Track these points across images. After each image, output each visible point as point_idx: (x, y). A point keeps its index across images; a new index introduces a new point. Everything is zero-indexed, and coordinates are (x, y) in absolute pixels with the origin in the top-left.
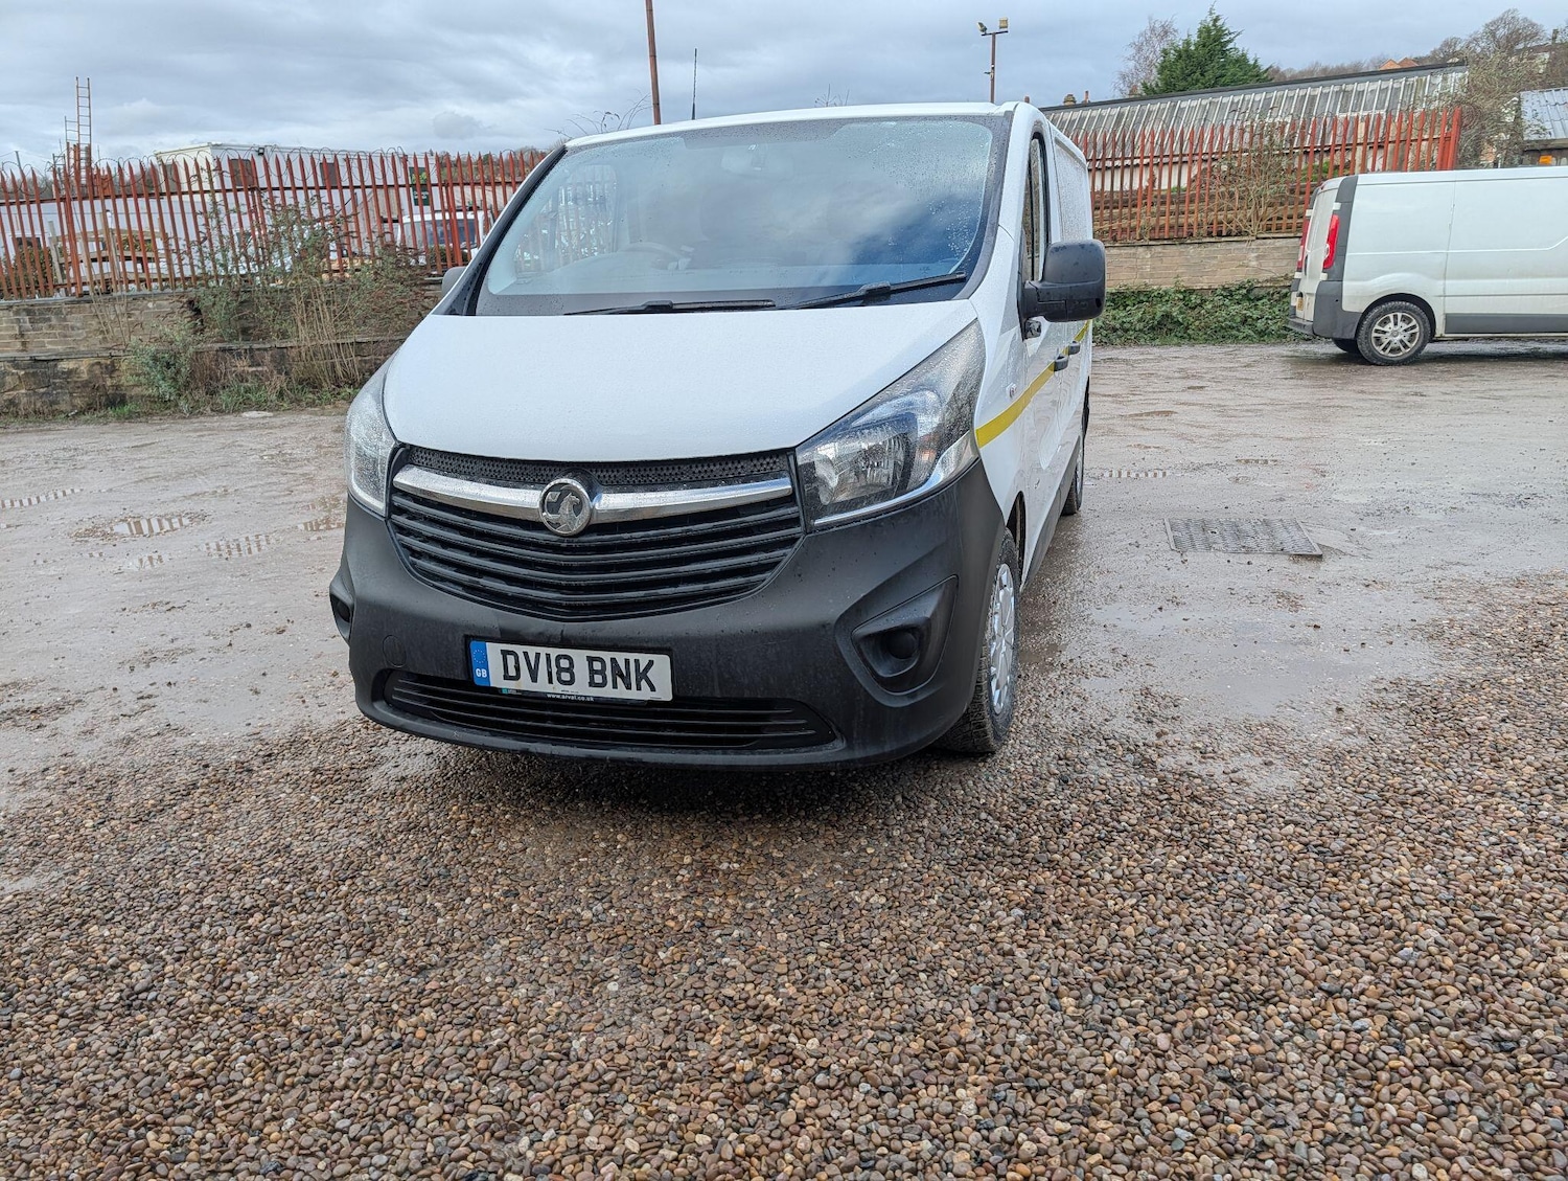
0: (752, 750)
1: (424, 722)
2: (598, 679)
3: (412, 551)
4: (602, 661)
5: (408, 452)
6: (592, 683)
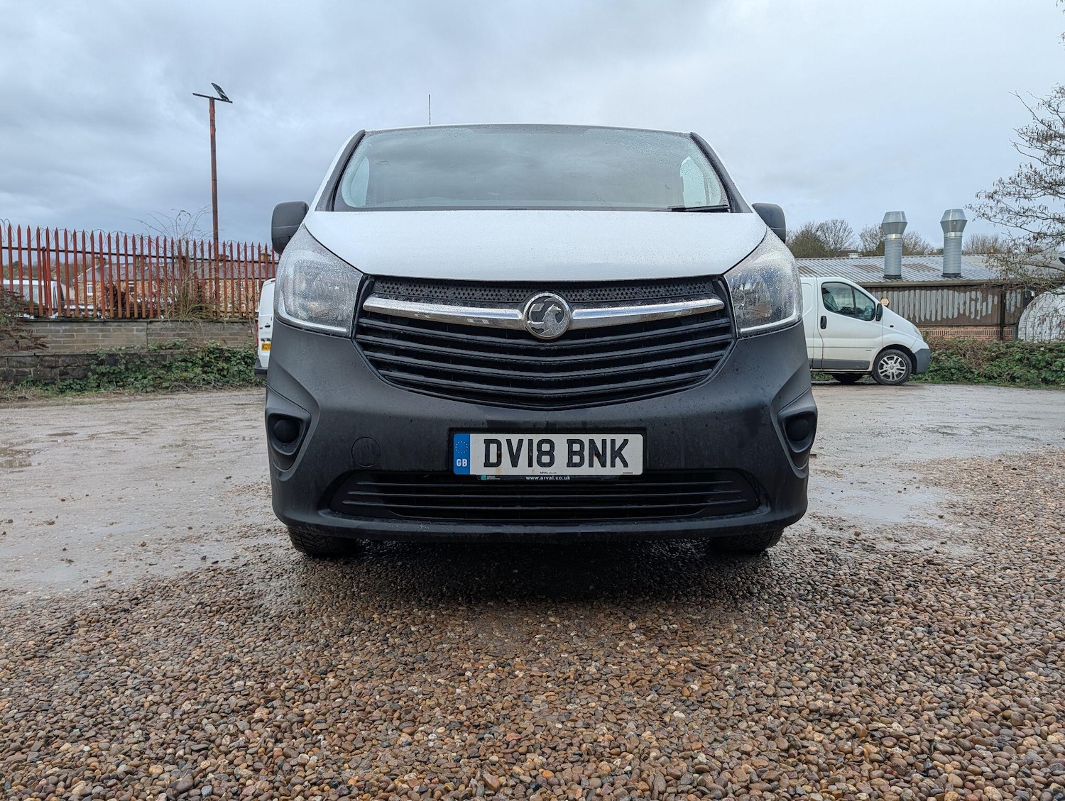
0: (700, 517)
1: (383, 521)
2: (576, 459)
3: (378, 364)
4: (581, 443)
5: (373, 283)
6: (570, 464)
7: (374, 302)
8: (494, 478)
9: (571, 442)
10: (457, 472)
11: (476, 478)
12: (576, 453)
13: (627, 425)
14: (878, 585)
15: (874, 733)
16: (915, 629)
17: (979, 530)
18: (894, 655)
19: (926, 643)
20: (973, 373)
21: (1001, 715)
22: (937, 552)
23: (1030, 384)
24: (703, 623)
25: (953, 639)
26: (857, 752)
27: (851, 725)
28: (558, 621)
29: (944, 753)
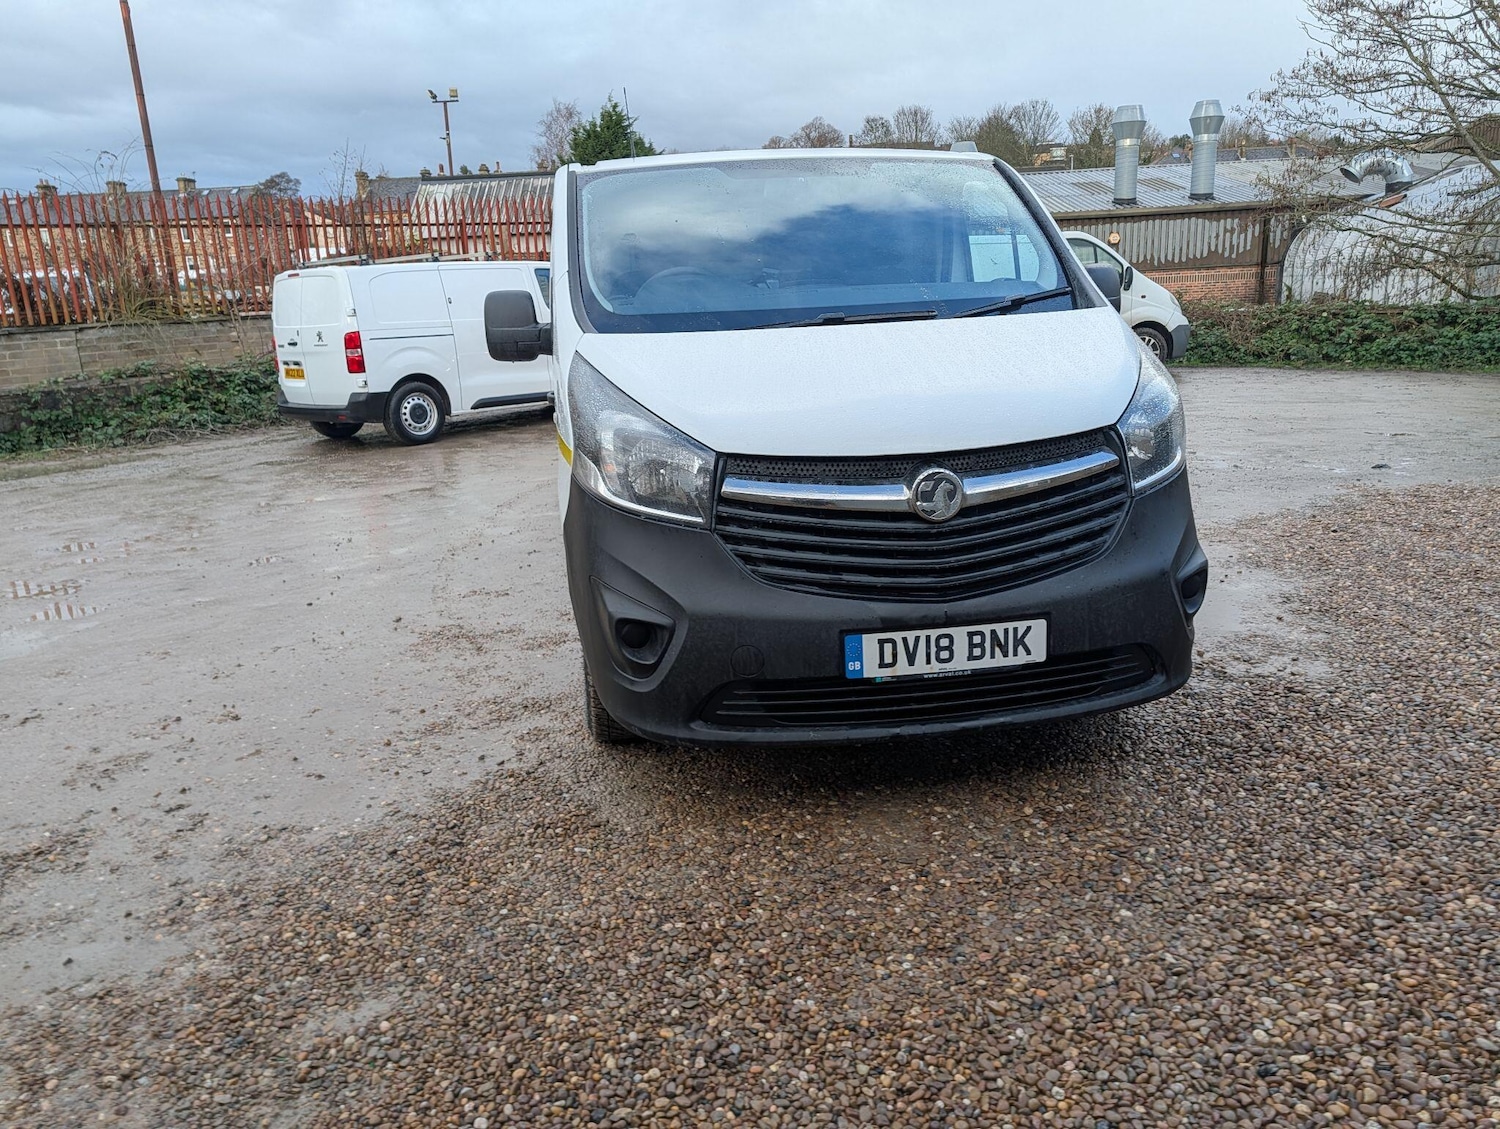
0: (1099, 695)
1: (767, 731)
2: (977, 652)
3: (747, 559)
4: (982, 634)
5: (731, 463)
6: (971, 657)
7: (731, 487)
8: (889, 679)
9: (971, 635)
10: (849, 676)
11: (870, 681)
13: (1031, 612)
14: (1251, 729)
15: (1314, 914)
16: (1309, 784)
17: (1325, 636)
18: (1298, 821)
19: (1323, 801)
20: (1238, 350)
21: (1417, 881)
22: (1293, 674)
23: (1308, 363)
24: (1094, 797)
25: (1348, 793)
26: (1307, 937)
27: (1290, 907)
28: (945, 810)
29: (1382, 929)
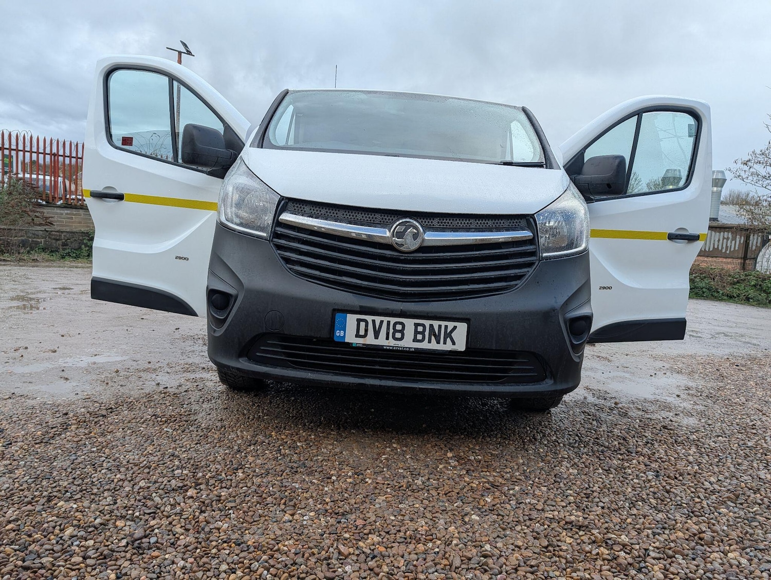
0: (503, 383)
1: (283, 369)
2: (419, 337)
3: (287, 260)
4: (424, 326)
5: (287, 203)
6: (415, 340)
7: (287, 217)
8: (361, 345)
9: (416, 325)
10: (336, 339)
11: (349, 345)
12: (420, 333)
13: (457, 316)
14: (626, 440)
15: (608, 541)
16: (647, 473)
17: (704, 407)
18: (630, 490)
19: (654, 483)
20: (719, 292)
21: (698, 537)
22: (671, 421)
23: (760, 304)
24: (499, 457)
25: (673, 482)
26: (594, 552)
27: (593, 534)
28: (399, 447)
29: (654, 559)
